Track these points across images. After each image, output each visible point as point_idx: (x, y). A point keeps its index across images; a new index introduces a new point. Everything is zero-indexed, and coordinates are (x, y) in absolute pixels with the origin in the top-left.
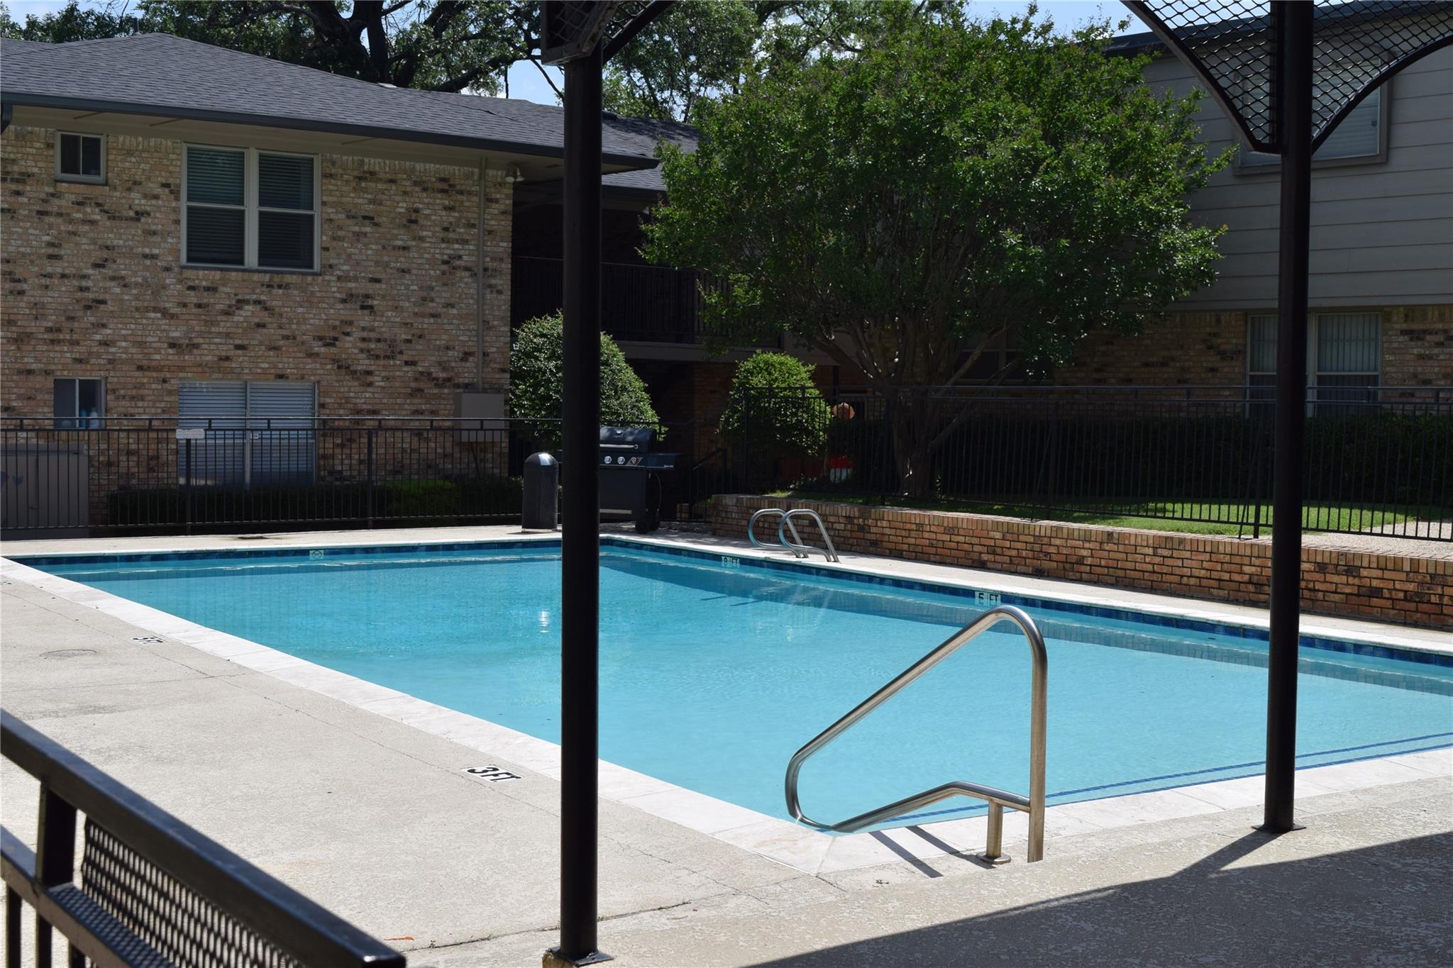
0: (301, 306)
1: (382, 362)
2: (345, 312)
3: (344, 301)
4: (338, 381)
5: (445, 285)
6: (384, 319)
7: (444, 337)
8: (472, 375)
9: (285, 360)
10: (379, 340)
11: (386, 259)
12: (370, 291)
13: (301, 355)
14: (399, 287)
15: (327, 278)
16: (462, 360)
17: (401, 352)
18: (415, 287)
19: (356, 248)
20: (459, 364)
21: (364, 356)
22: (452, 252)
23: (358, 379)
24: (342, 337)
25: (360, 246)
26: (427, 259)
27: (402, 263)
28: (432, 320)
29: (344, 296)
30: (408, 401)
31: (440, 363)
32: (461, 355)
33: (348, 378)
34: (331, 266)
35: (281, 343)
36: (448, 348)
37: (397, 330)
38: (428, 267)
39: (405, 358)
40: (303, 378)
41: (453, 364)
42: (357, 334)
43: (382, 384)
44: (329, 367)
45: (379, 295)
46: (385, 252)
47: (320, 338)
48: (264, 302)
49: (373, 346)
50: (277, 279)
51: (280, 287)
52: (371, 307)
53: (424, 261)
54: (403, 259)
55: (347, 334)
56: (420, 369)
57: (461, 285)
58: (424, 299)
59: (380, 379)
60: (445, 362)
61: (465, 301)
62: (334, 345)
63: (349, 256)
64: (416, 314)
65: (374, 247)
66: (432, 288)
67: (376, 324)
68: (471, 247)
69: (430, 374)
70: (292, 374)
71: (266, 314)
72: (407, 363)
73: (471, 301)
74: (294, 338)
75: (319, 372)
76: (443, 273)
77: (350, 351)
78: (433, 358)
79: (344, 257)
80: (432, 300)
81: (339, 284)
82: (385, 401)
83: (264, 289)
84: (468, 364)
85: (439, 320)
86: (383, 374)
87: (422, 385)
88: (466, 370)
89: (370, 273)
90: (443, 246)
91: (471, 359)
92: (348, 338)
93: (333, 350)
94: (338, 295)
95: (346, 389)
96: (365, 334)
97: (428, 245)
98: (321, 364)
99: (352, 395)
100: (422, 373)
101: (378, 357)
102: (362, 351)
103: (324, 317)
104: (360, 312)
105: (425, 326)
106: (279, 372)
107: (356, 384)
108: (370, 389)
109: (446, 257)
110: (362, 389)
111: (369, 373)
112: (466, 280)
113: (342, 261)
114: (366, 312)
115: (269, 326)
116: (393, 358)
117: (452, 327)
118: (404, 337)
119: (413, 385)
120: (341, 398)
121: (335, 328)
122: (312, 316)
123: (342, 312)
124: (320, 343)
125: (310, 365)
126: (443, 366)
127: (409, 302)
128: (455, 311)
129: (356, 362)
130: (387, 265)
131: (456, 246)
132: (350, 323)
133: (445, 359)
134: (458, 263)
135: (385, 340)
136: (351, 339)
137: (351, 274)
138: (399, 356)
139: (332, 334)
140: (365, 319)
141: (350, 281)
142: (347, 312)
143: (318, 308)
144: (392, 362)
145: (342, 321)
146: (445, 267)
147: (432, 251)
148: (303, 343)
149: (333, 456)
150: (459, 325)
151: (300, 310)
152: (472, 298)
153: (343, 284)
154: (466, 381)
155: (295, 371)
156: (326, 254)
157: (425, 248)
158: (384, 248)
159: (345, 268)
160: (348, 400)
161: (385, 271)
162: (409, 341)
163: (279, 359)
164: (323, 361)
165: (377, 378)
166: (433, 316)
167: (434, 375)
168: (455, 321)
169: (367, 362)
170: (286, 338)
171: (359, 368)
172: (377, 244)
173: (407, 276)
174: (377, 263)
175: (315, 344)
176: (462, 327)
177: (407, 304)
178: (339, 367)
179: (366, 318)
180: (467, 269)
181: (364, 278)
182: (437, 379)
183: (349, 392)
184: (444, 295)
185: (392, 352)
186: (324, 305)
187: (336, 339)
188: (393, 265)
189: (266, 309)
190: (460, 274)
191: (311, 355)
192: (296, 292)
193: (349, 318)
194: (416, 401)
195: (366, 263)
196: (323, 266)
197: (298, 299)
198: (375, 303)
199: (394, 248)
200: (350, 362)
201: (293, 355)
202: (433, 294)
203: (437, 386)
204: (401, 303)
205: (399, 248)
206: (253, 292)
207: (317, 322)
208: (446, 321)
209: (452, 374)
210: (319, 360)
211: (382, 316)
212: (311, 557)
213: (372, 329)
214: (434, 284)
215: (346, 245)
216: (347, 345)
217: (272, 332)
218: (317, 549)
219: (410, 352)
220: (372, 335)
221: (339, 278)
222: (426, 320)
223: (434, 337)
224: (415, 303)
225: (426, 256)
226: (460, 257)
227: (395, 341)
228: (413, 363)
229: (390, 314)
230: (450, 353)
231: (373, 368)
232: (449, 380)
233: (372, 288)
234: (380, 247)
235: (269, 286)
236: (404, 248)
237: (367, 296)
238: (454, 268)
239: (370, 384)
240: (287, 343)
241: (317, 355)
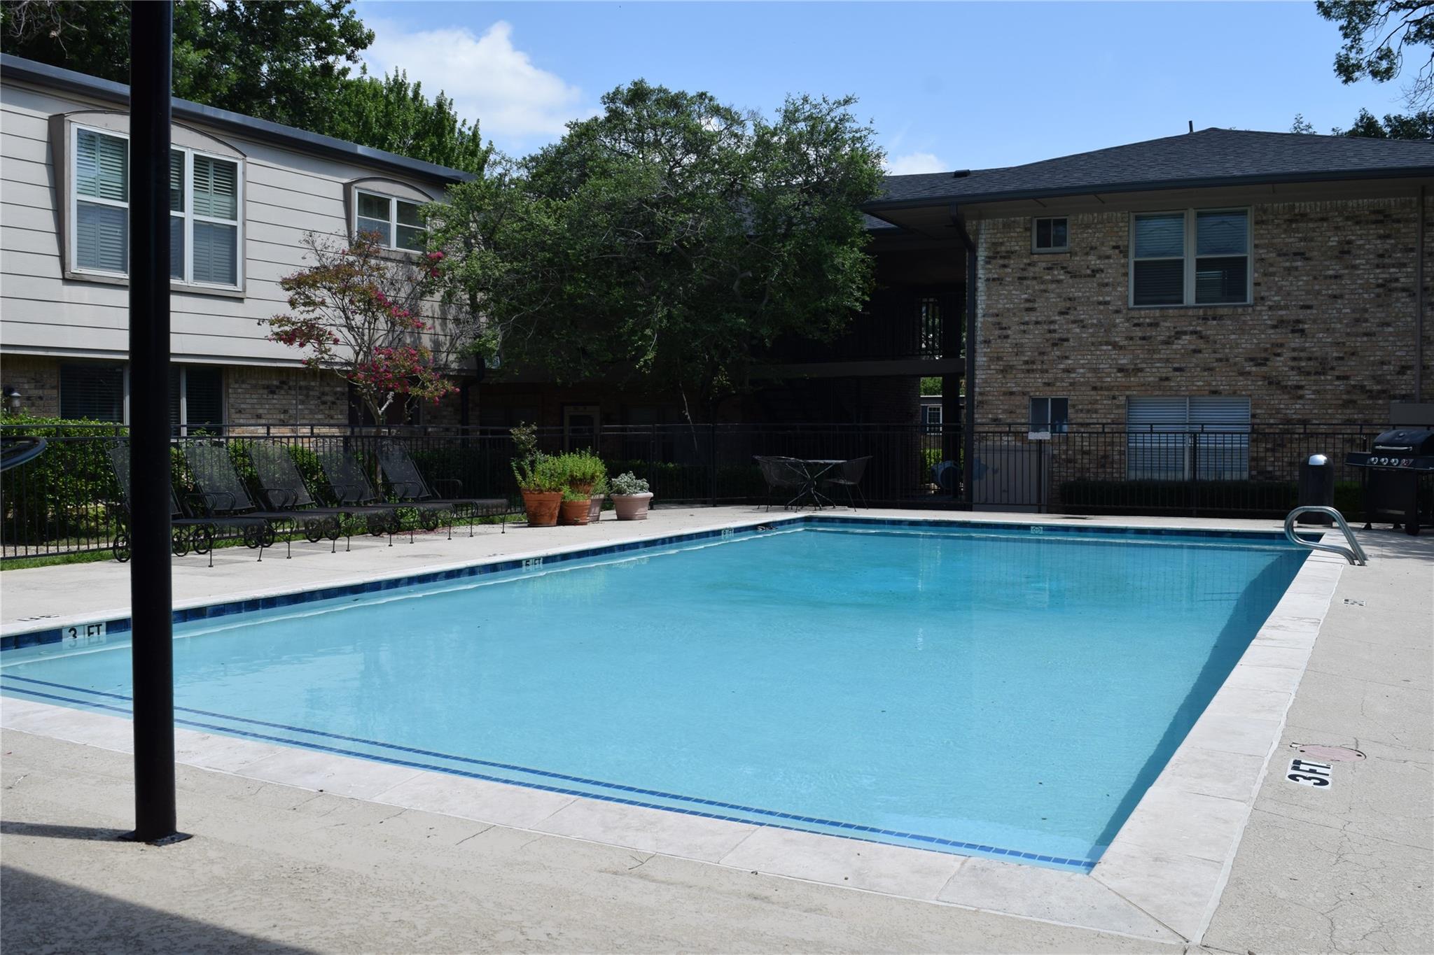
0: (1234, 334)
1: (1313, 378)
2: (1275, 336)
3: (1274, 327)
4: (1267, 395)
5: (1379, 306)
6: (1315, 340)
7: (1378, 353)
8: (1410, 387)
9: (1218, 378)
10: (1310, 359)
11: (1317, 287)
12: (1301, 317)
13: (1233, 374)
14: (1330, 312)
15: (1258, 308)
16: (1399, 373)
17: (1333, 369)
18: (1348, 311)
19: (1287, 280)
20: (1395, 377)
21: (1294, 373)
22: (1388, 276)
23: (1289, 393)
24: (1272, 357)
25: (1291, 278)
26: (1361, 284)
27: (1334, 289)
28: (1365, 339)
29: (1275, 323)
30: (1340, 411)
31: (1374, 377)
32: (1397, 369)
33: (1278, 392)
34: (1262, 298)
35: (1215, 364)
36: (1383, 363)
37: (1328, 349)
38: (1361, 291)
39: (1336, 373)
40: (1235, 393)
41: (1389, 377)
42: (1288, 354)
43: (1313, 396)
44: (1260, 383)
45: (1310, 319)
46: (1316, 282)
47: (1252, 359)
48: (1200, 332)
49: (1303, 364)
50: (1210, 312)
51: (1214, 319)
52: (1302, 331)
53: (1357, 286)
54: (1334, 287)
55: (1279, 355)
56: (1353, 383)
57: (1399, 305)
58: (1357, 320)
59: (1310, 392)
60: (1380, 375)
61: (1404, 319)
62: (1265, 365)
63: (1280, 288)
64: (1348, 334)
65: (1305, 278)
66: (1366, 310)
67: (1307, 345)
68: (1409, 270)
69: (1362, 387)
70: (1224, 390)
71: (1202, 341)
72: (1338, 378)
73: (1409, 319)
74: (1227, 360)
75: (1250, 387)
76: (1378, 296)
77: (1280, 369)
78: (1367, 373)
79: (1275, 289)
80: (1366, 321)
81: (1270, 313)
82: (1316, 411)
83: (1200, 321)
84: (1405, 377)
85: (1374, 339)
86: (1314, 388)
87: (1354, 397)
88: (1403, 382)
89: (1301, 301)
90: (1378, 271)
91: (1409, 372)
92: (1278, 359)
93: (1264, 369)
94: (1269, 322)
95: (1276, 402)
96: (1295, 354)
97: (1361, 272)
98: (1252, 381)
99: (1282, 406)
100: (1354, 386)
101: (1309, 374)
102: (1292, 368)
103: (1255, 341)
104: (1290, 335)
105: (1358, 344)
106: (1213, 389)
107: (1286, 397)
108: (1301, 402)
109: (1380, 281)
110: (1293, 401)
111: (1301, 387)
112: (1403, 300)
113: (1273, 293)
114: (1296, 335)
115: (1205, 351)
116: (1324, 374)
117: (1387, 344)
118: (1335, 354)
119: (1345, 397)
120: (1271, 409)
121: (1266, 350)
122: (1243, 341)
123: (1272, 336)
124: (1251, 363)
125: (1242, 382)
126: (1377, 379)
127: (1341, 323)
128: (1391, 329)
129: (1286, 378)
130: (1319, 292)
131: (1392, 270)
132: (1282, 345)
133: (1379, 373)
134: (1394, 285)
135: (1316, 359)
136: (1282, 359)
137: (1282, 303)
138: (1330, 372)
139: (1263, 355)
140: (1297, 342)
141: (1281, 309)
142: (1278, 336)
143: (1249, 334)
144: (1322, 378)
145: (1273, 345)
146: (1380, 290)
147: (1366, 276)
148: (1235, 364)
149: (1265, 459)
150: (1395, 341)
151: (1233, 337)
152: (1412, 317)
153: (1274, 313)
154: (1404, 392)
155: (1228, 387)
156: (1258, 287)
157: (1358, 275)
158: (1315, 278)
159: (1276, 298)
160: (1278, 411)
161: (1316, 298)
162: (1341, 358)
163: (1213, 378)
164: (1254, 378)
165: (1307, 392)
166: (1366, 334)
167: (1368, 388)
168: (1391, 338)
169: (1297, 378)
170: (1220, 360)
171: (1290, 383)
172: (1308, 276)
173: (1339, 301)
174: (1308, 292)
175: (1246, 364)
176: (1398, 343)
177: (1339, 326)
178: (1270, 383)
179: (1297, 340)
180: (1404, 290)
181: (1295, 305)
182: (1371, 391)
183: (1280, 404)
184: (1379, 315)
185: (1324, 368)
186: (1255, 331)
187: (1267, 359)
188: (1324, 292)
189: (1202, 338)
190: (1395, 295)
191: (1242, 374)
192: (1229, 322)
193: (1279, 341)
194: (1348, 411)
195: (1297, 293)
196: (1255, 299)
197: (1231, 328)
198: (1306, 326)
199: (1326, 277)
200: (1280, 378)
201: (1226, 374)
202: (1367, 316)
203: (1370, 397)
204: (1333, 325)
205: (1331, 277)
206: (1191, 325)
207: (1249, 346)
208: (1380, 339)
209: (1389, 386)
210: (1250, 378)
211: (1313, 337)
212: (1032, 532)
213: (1303, 350)
214: (1368, 306)
215: (1277, 279)
216: (1278, 364)
217: (1206, 355)
218: (1037, 526)
219: (1342, 368)
220: (1302, 354)
221: (1270, 308)
222: (1359, 339)
223: (1368, 354)
224: (1347, 325)
225: (1359, 282)
226: (1397, 280)
227: (1326, 359)
228: (1346, 378)
229: (1321, 335)
230: (1385, 367)
231: (1303, 383)
232: (1384, 391)
233: (1302, 314)
234: (1311, 278)
235: (1203, 319)
236: (1336, 277)
237: (1298, 321)
238: (1390, 290)
239: (1301, 397)
240: (1220, 364)
241: (1249, 373)
